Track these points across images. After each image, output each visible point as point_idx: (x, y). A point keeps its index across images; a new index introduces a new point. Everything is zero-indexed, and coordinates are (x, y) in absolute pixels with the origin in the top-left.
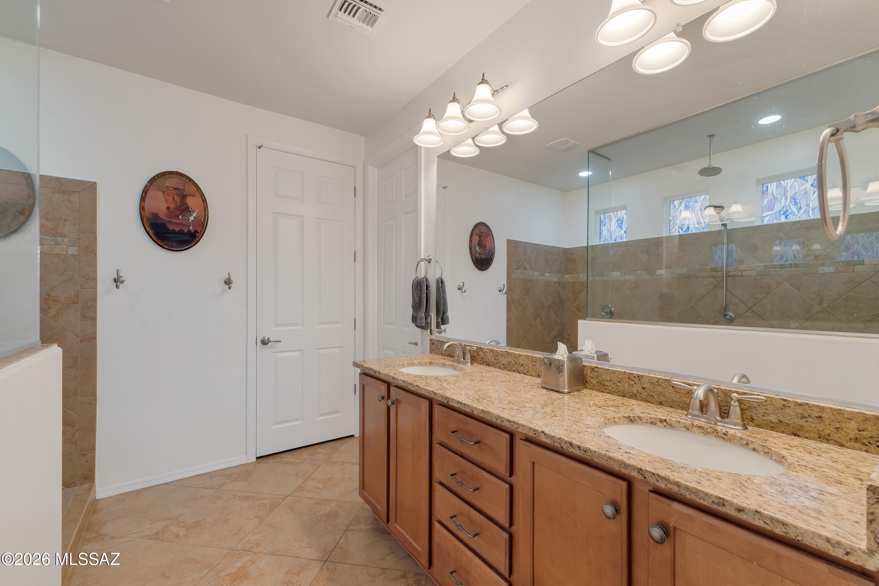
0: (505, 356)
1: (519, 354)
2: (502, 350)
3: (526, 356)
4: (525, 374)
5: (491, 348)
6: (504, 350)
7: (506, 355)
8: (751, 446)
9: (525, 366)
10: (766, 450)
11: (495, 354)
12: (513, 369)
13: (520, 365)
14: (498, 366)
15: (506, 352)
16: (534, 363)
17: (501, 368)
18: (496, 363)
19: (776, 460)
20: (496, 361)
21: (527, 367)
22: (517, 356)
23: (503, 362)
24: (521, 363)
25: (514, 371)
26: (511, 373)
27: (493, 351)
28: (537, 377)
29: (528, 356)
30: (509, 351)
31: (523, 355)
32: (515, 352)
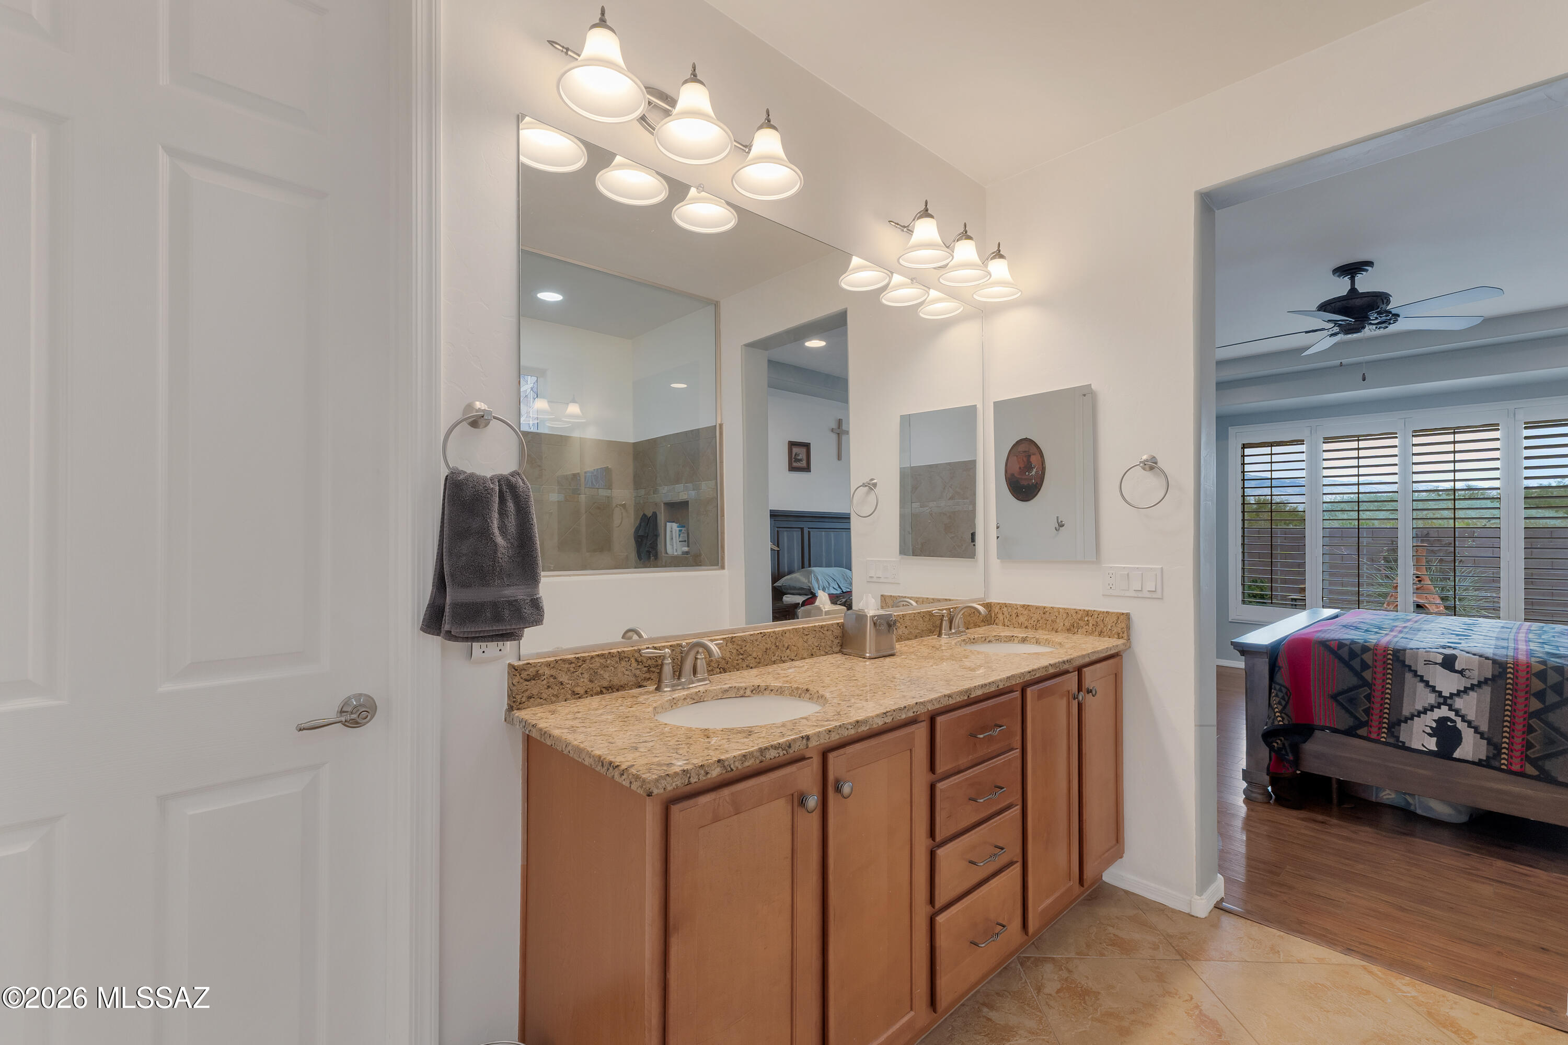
0: (758, 643)
1: (783, 631)
2: (752, 633)
3: (794, 630)
4: (792, 660)
5: (730, 636)
6: (756, 632)
7: (760, 639)
8: (987, 640)
9: (793, 647)
10: (997, 638)
11: (738, 645)
12: (773, 660)
13: (785, 649)
14: (745, 666)
15: (761, 633)
16: (806, 638)
17: (751, 666)
18: (741, 661)
19: (1004, 641)
20: (741, 657)
21: (795, 648)
22: (780, 635)
23: (754, 655)
24: (786, 646)
25: (774, 662)
26: (770, 669)
27: (734, 640)
28: (810, 658)
29: (796, 629)
30: (765, 631)
31: (789, 630)
32: (776, 630)
